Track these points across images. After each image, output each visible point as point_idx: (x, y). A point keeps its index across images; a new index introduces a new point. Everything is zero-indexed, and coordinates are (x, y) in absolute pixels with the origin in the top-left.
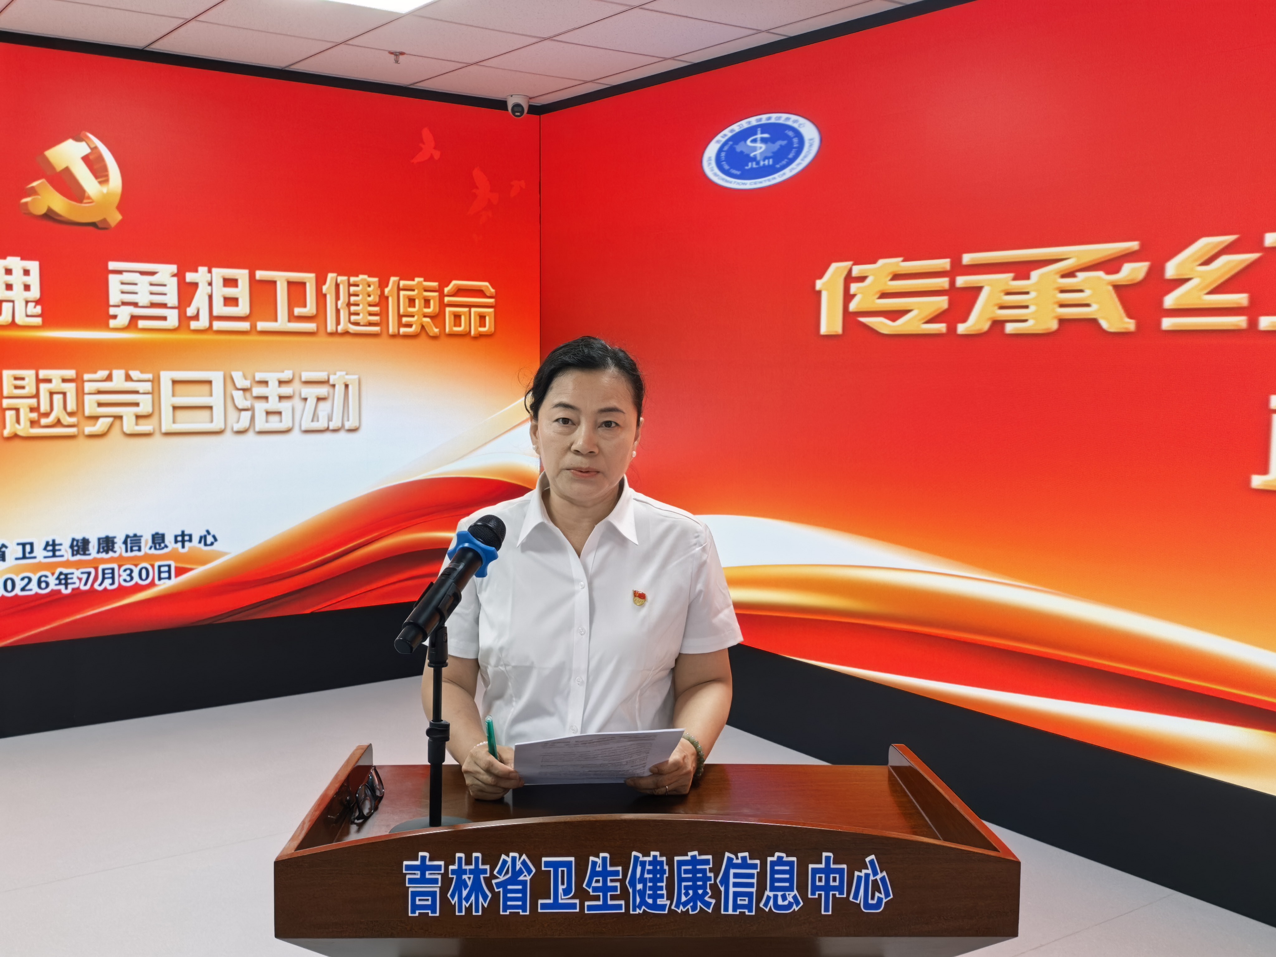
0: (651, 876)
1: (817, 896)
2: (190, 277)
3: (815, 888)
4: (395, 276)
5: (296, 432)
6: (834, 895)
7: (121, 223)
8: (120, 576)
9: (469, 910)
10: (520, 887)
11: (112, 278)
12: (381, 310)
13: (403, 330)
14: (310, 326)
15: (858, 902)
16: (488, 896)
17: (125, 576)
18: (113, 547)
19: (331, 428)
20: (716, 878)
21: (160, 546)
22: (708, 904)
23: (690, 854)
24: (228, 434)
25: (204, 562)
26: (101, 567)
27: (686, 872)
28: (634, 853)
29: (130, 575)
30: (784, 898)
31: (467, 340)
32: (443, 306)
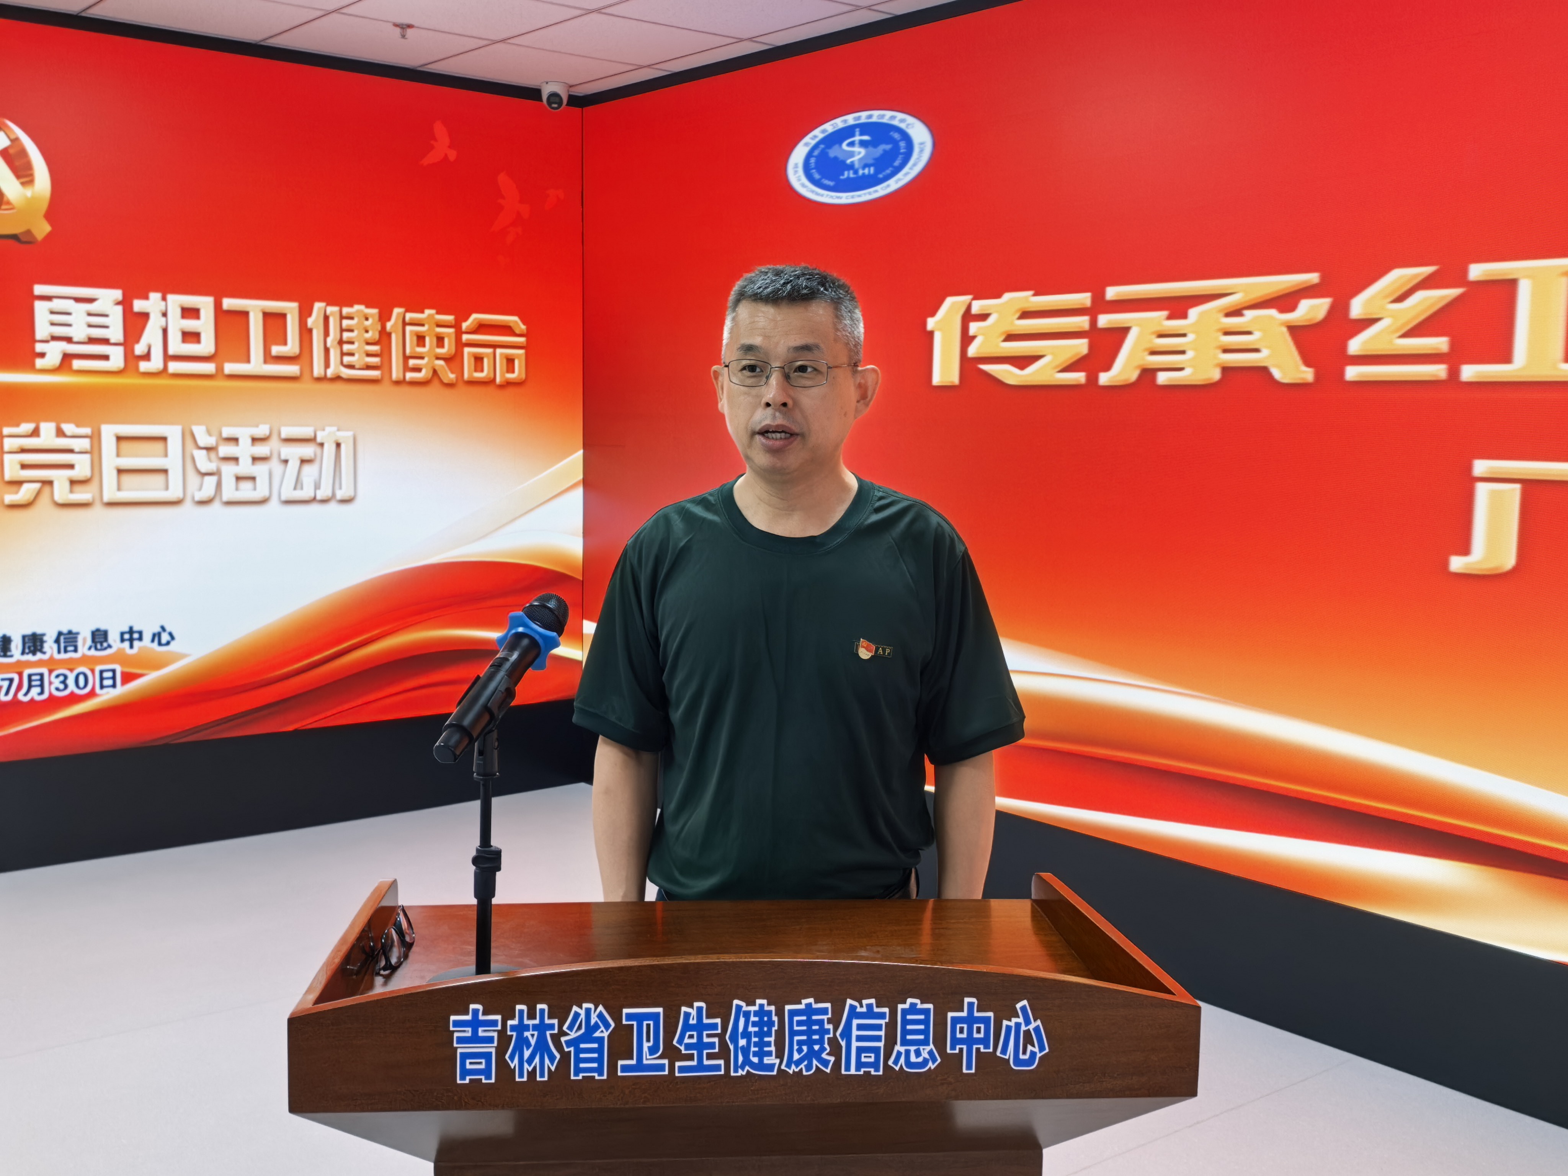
0: (756, 1029)
1: (957, 1051)
2: (139, 305)
3: (955, 1041)
4: (400, 306)
5: (274, 502)
6: (978, 1050)
7: (49, 236)
8: (50, 683)
9: (532, 1074)
10: (595, 1045)
11: (40, 307)
12: (382, 350)
13: (410, 376)
14: (292, 369)
15: (1007, 1057)
16: (556, 1057)
17: (57, 683)
18: (42, 647)
19: (319, 497)
20: (835, 1030)
21: (101, 645)
22: (825, 1063)
23: (805, 1001)
24: (188, 505)
25: (158, 666)
26: (26, 673)
27: (799, 1023)
28: (736, 1002)
29: (64, 682)
30: (918, 1053)
31: (490, 389)
32: (460, 345)
